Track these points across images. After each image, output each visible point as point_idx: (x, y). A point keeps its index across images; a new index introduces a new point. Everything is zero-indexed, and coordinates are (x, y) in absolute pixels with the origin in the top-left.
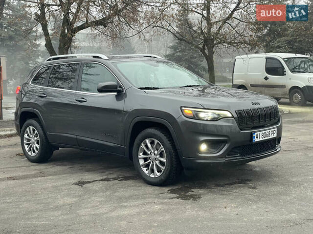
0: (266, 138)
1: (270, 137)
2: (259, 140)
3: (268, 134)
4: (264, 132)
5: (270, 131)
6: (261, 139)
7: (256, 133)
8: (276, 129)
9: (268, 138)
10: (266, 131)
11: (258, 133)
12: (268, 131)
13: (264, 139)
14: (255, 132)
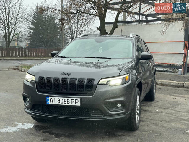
0: (63, 104)
1: (70, 104)
2: (54, 103)
3: (66, 100)
4: (60, 98)
5: (70, 99)
6: (57, 103)
7: (50, 98)
8: (79, 99)
9: (67, 104)
10: (64, 99)
11: (53, 98)
12: (67, 99)
13: (60, 104)
14: (48, 97)
